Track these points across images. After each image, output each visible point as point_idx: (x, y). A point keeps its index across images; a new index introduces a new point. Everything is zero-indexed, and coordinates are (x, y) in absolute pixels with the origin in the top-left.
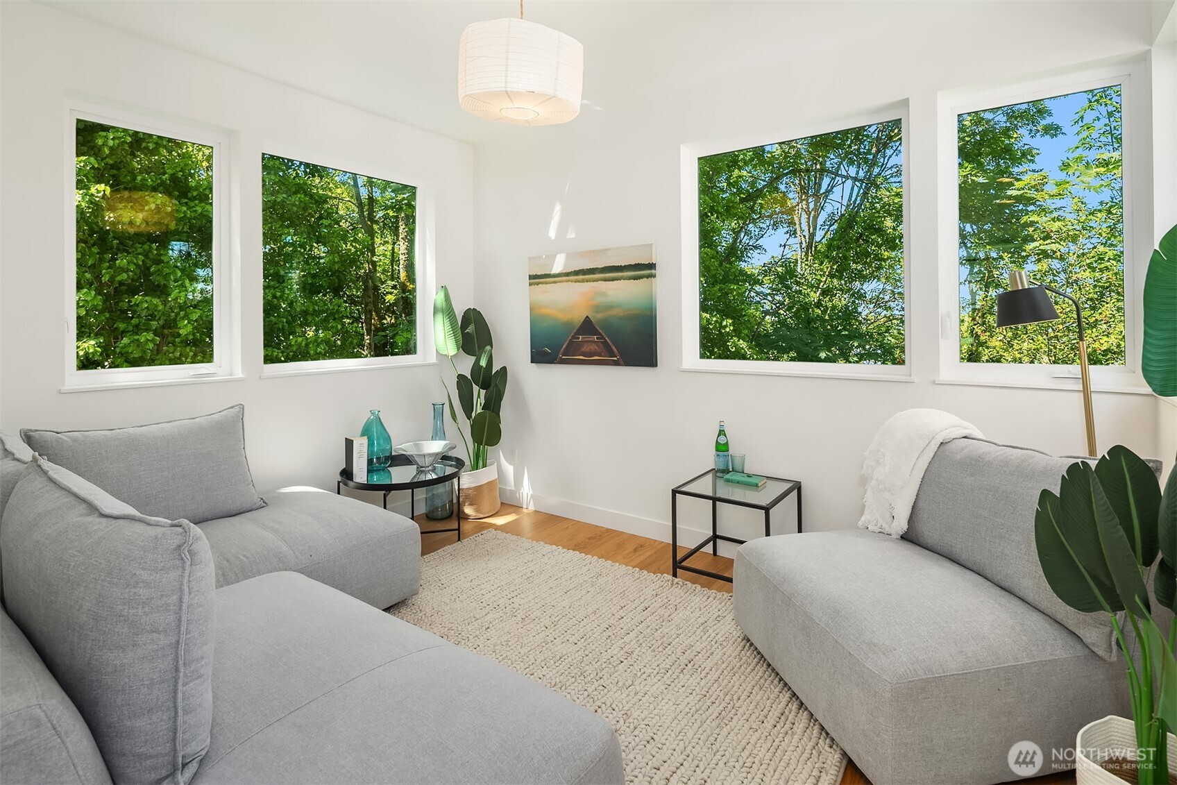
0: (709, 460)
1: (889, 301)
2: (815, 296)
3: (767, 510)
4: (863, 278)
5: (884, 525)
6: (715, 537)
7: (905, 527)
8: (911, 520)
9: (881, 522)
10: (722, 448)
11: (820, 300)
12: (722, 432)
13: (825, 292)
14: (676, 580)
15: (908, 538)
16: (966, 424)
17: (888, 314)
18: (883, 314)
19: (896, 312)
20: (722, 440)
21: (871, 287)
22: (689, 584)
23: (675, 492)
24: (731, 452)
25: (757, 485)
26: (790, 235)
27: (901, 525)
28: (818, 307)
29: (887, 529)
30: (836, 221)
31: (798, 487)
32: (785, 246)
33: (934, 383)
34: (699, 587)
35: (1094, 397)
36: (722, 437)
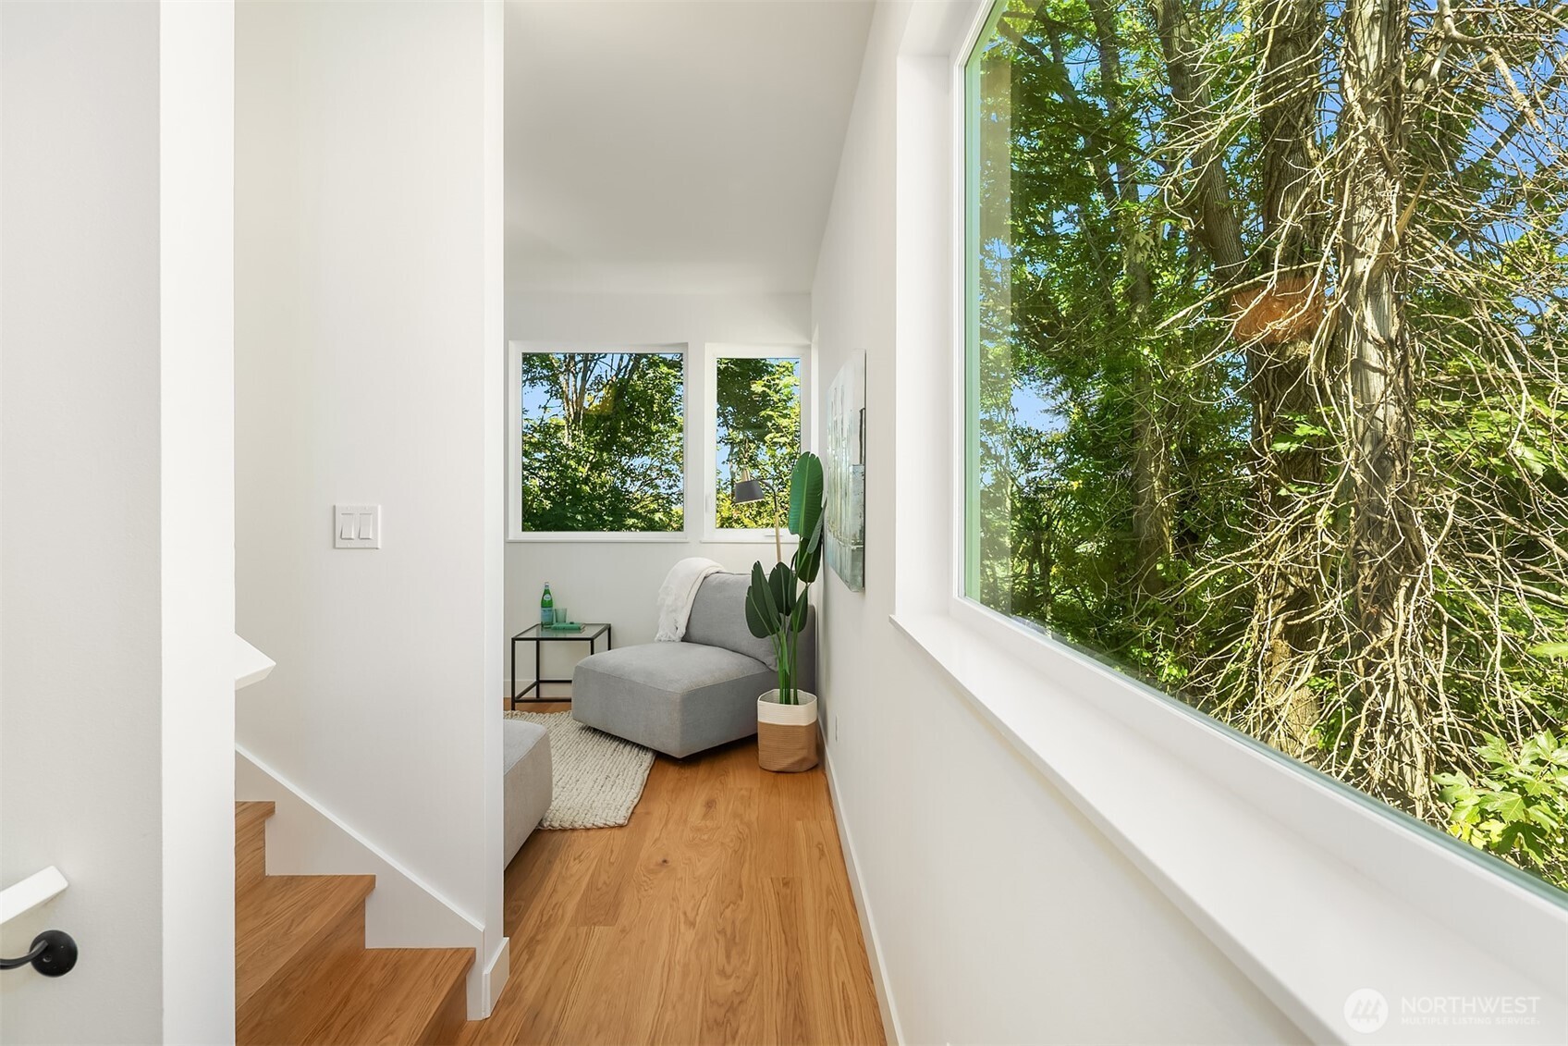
0: (536, 616)
1: (656, 479)
2: (583, 471)
3: (592, 640)
4: (632, 454)
5: (672, 636)
6: (539, 682)
7: (684, 631)
8: (687, 628)
9: (669, 634)
10: (547, 605)
11: (588, 475)
12: (547, 592)
13: (594, 467)
14: (515, 712)
15: (686, 639)
16: (718, 564)
17: (655, 492)
18: (649, 493)
19: (662, 491)
20: (547, 598)
21: (638, 462)
22: (527, 713)
23: (514, 640)
24: (554, 608)
25: (580, 629)
26: (551, 396)
27: (682, 631)
28: (587, 484)
29: (673, 638)
30: (604, 386)
31: (609, 629)
32: (545, 408)
33: (701, 542)
34: (535, 714)
35: (782, 546)
36: (547, 596)
